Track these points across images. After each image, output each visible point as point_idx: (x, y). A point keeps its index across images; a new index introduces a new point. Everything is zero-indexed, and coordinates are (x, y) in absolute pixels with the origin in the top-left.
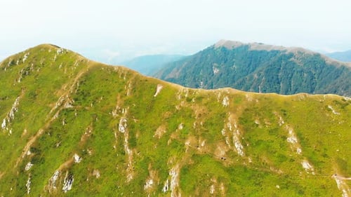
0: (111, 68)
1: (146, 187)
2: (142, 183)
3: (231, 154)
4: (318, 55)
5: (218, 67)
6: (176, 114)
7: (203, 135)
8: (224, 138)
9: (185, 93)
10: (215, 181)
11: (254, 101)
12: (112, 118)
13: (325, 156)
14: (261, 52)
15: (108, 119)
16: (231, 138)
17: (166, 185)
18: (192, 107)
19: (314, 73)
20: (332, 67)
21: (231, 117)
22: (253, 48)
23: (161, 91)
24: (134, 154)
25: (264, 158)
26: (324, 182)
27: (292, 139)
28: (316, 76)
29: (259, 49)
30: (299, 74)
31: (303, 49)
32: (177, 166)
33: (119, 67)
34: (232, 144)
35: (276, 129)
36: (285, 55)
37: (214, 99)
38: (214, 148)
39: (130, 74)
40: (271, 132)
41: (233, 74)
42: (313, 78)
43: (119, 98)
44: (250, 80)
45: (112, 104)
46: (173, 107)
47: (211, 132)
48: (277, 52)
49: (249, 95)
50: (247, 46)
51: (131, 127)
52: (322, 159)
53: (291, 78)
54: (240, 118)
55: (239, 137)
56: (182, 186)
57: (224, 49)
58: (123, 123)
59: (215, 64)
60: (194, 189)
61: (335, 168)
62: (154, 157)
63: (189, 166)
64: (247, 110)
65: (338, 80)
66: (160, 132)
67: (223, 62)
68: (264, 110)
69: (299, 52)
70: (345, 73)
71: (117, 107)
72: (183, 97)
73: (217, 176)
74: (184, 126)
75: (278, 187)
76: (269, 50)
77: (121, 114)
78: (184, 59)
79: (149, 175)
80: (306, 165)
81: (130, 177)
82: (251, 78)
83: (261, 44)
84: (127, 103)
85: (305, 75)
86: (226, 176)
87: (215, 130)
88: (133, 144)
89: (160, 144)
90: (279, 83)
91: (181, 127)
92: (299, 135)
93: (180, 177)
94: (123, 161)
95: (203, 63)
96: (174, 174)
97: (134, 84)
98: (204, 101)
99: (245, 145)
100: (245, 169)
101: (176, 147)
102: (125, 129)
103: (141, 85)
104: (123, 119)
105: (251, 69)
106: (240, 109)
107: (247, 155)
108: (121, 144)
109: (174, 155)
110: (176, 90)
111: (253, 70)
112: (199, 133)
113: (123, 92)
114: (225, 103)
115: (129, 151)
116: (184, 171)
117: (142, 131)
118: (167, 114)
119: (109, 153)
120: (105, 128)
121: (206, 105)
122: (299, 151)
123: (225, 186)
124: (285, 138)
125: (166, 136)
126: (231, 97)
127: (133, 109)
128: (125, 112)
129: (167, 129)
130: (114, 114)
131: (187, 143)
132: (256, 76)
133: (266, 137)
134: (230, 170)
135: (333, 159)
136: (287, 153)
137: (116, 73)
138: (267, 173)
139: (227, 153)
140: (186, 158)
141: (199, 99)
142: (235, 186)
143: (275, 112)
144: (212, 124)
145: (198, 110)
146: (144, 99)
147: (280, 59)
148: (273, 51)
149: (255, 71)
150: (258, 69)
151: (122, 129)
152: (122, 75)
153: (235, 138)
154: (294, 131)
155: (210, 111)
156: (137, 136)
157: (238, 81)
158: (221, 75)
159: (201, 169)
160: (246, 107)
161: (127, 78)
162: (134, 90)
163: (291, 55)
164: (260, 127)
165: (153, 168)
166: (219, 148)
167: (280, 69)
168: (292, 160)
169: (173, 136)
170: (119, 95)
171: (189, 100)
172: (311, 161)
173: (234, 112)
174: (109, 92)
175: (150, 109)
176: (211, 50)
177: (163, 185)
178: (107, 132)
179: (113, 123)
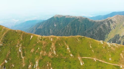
0: (15, 31)
1: (29, 67)
2: (28, 66)
3: (53, 54)
4: (86, 19)
5: (56, 24)
6: (37, 44)
7: (45, 50)
8: (51, 50)
9: (40, 38)
10: (48, 63)
11: (59, 39)
12: (17, 48)
13: (76, 52)
14: (69, 18)
15: (15, 48)
16: (53, 50)
17: (35, 66)
18: (42, 42)
20: (91, 22)
21: (53, 44)
22: (66, 17)
23: (32, 37)
24: (25, 58)
25: (61, 55)
26: (76, 59)
27: (68, 49)
28: (86, 25)
29: (69, 17)
30: (81, 25)
31: (81, 17)
32: (38, 60)
34: (53, 52)
35: (64, 46)
36: (76, 19)
37: (48, 39)
38: (48, 54)
39: (21, 32)
40: (63, 47)
41: (61, 26)
42: (85, 26)
43: (18, 41)
44: (66, 28)
45: (16, 43)
46: (36, 42)
47: (48, 49)
48: (74, 18)
49: (58, 37)
50: (64, 17)
51: (23, 50)
52: (75, 53)
53: (79, 26)
54: (55, 44)
55: (55, 49)
56: (39, 66)
57: (57, 18)
58: (20, 49)
59: (55, 23)
60: (43, 66)
61: (79, 55)
62: (31, 58)
63: (41, 60)
64: (57, 42)
65: (93, 26)
66: (32, 51)
67: (57, 22)
68: (61, 41)
70: (95, 23)
71: (18, 44)
72: (39, 39)
73: (49, 61)
74: (40, 48)
75: (64, 62)
76: (71, 18)
77: (19, 46)
79: (29, 64)
80: (71, 55)
81: (24, 65)
83: (69, 16)
84: (21, 42)
85: (83, 25)
86: (51, 61)
87: (48, 48)
88: (24, 55)
89: (33, 54)
90: (75, 28)
91: (39, 48)
92: (70, 47)
93: (39, 63)
94: (21, 61)
95: (50, 23)
96: (37, 62)
97: (23, 36)
98: (46, 40)
99: (56, 52)
100: (56, 58)
101: (37, 55)
102: (21, 51)
103: (26, 36)
104: (20, 48)
106: (55, 41)
107: (57, 54)
108: (20, 56)
109: (37, 57)
110: (37, 37)
111: (67, 24)
112: (44, 50)
113: (19, 39)
114: (51, 40)
115: (23, 58)
116: (40, 61)
117: (26, 51)
118: (34, 45)
119: (16, 59)
120: (15, 51)
121: (46, 41)
122: (70, 51)
123: (51, 64)
124: (66, 48)
125: (34, 52)
126: (53, 38)
127: (23, 44)
128: (21, 45)
129: (34, 50)
130: (17, 46)
131: (41, 53)
132: (68, 26)
133: (62, 49)
134: (52, 59)
135: (78, 53)
136: (67, 53)
137: (17, 32)
138: (62, 58)
139: (51, 54)
140: (40, 57)
141: (44, 39)
142: (54, 63)
143: (64, 42)
144: (48, 46)
145: (44, 43)
146: (27, 41)
147: (75, 21)
148: (73, 18)
149: (68, 25)
150: (69, 24)
151: (20, 51)
152: (19, 33)
153: (54, 50)
154: (69, 46)
155: (47, 43)
156: (25, 52)
157: (63, 28)
158: (57, 26)
159: (44, 60)
160: (57, 41)
161: (21, 34)
162: (23, 38)
163: (78, 19)
164: (60, 46)
165: (31, 62)
166: (50, 53)
167: (75, 24)
168: (68, 54)
169: (36, 51)
170: (18, 40)
171: (41, 40)
172: (73, 54)
173: (54, 42)
174: (15, 39)
175: (29, 44)
176: (52, 18)
177: (34, 66)
178: (15, 52)
179: (17, 49)
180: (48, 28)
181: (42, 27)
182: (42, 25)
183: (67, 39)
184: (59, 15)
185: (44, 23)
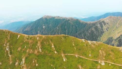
0: (3, 31)
1: (16, 64)
2: (15, 64)
3: (38, 52)
4: (78, 20)
5: (44, 26)
6: (24, 43)
7: (32, 48)
8: (37, 48)
9: (27, 37)
10: (34, 59)
11: (45, 38)
13: (60, 49)
14: (59, 19)
15: (2, 47)
17: (21, 63)
18: (29, 41)
19: (77, 26)
20: (82, 23)
21: (39, 42)
22: (56, 18)
23: (20, 37)
24: (12, 56)
25: (46, 52)
26: (59, 56)
27: (53, 46)
28: (77, 27)
30: (72, 27)
31: (72, 18)
32: (24, 57)
33: (5, 30)
34: (39, 49)
36: (67, 20)
37: (35, 38)
38: (34, 51)
39: (9, 32)
40: (48, 45)
41: (50, 28)
42: (76, 28)
43: (6, 40)
44: (56, 30)
45: (3, 42)
46: (23, 41)
47: (34, 47)
48: (64, 19)
49: (44, 36)
50: (54, 18)
51: (10, 49)
53: (69, 28)
54: (41, 43)
55: (40, 47)
56: (25, 62)
57: (46, 19)
58: (8, 48)
59: (43, 24)
60: (29, 62)
61: (62, 52)
62: (18, 56)
63: (28, 57)
64: (43, 40)
65: (85, 28)
66: (19, 49)
67: (46, 23)
68: (47, 40)
69: (71, 19)
70: (87, 25)
71: (5, 43)
72: (26, 38)
74: (26, 46)
75: (49, 58)
76: (62, 19)
77: (7, 45)
78: (32, 23)
79: (16, 61)
80: (56, 52)
81: (11, 63)
82: (56, 29)
83: (59, 16)
84: (9, 41)
85: (74, 27)
86: (37, 57)
87: (34, 46)
88: (11, 53)
89: (19, 52)
90: (65, 30)
91: (25, 47)
92: (54, 45)
93: (25, 60)
94: (8, 59)
95: (38, 25)
96: (23, 60)
97: (10, 35)
98: (32, 39)
99: (42, 49)
100: (42, 55)
101: (24, 52)
102: (8, 49)
103: (13, 36)
104: (8, 46)
105: (56, 25)
106: (41, 40)
107: (42, 52)
108: (7, 54)
109: (24, 55)
110: (24, 36)
111: (57, 26)
112: (31, 48)
113: (7, 38)
114: (38, 39)
115: (10, 56)
116: (26, 58)
117: (14, 49)
118: (21, 44)
119: (4, 57)
120: (2, 50)
121: (33, 40)
122: (54, 49)
123: (37, 60)
124: (51, 46)
125: (21, 50)
126: (39, 37)
127: (10, 43)
128: (8, 44)
129: (21, 48)
130: (4, 45)
131: (27, 51)
132: (58, 28)
133: (47, 47)
134: (38, 56)
135: (62, 50)
136: (52, 50)
137: (4, 32)
138: (47, 55)
139: (37, 52)
140: (27, 55)
141: (31, 38)
142: (39, 60)
143: (49, 40)
144: (34, 45)
145: (30, 41)
146: (14, 40)
147: (65, 22)
148: (63, 19)
150: (58, 25)
151: (7, 49)
152: (7, 33)
153: (40, 48)
154: (53, 44)
155: (34, 41)
156: (12, 51)
157: (52, 30)
158: (46, 28)
159: (31, 57)
160: (43, 39)
161: (8, 34)
162: (10, 37)
163: (69, 20)
164: (46, 44)
165: (17, 59)
166: (36, 51)
167: (65, 25)
168: (53, 51)
169: (23, 50)
170: (6, 39)
171: (28, 39)
172: (57, 51)
173: (40, 41)
174: (2, 38)
175: (16, 42)
176: (41, 19)
177: (20, 63)
178: (2, 51)
179: (4, 48)
180: (36, 30)
181: (29, 29)
182: (29, 27)
183: (52, 38)
184: (48, 16)
185: (32, 24)
